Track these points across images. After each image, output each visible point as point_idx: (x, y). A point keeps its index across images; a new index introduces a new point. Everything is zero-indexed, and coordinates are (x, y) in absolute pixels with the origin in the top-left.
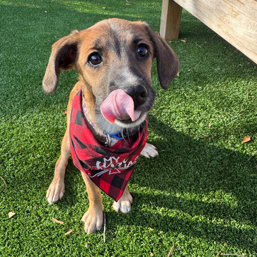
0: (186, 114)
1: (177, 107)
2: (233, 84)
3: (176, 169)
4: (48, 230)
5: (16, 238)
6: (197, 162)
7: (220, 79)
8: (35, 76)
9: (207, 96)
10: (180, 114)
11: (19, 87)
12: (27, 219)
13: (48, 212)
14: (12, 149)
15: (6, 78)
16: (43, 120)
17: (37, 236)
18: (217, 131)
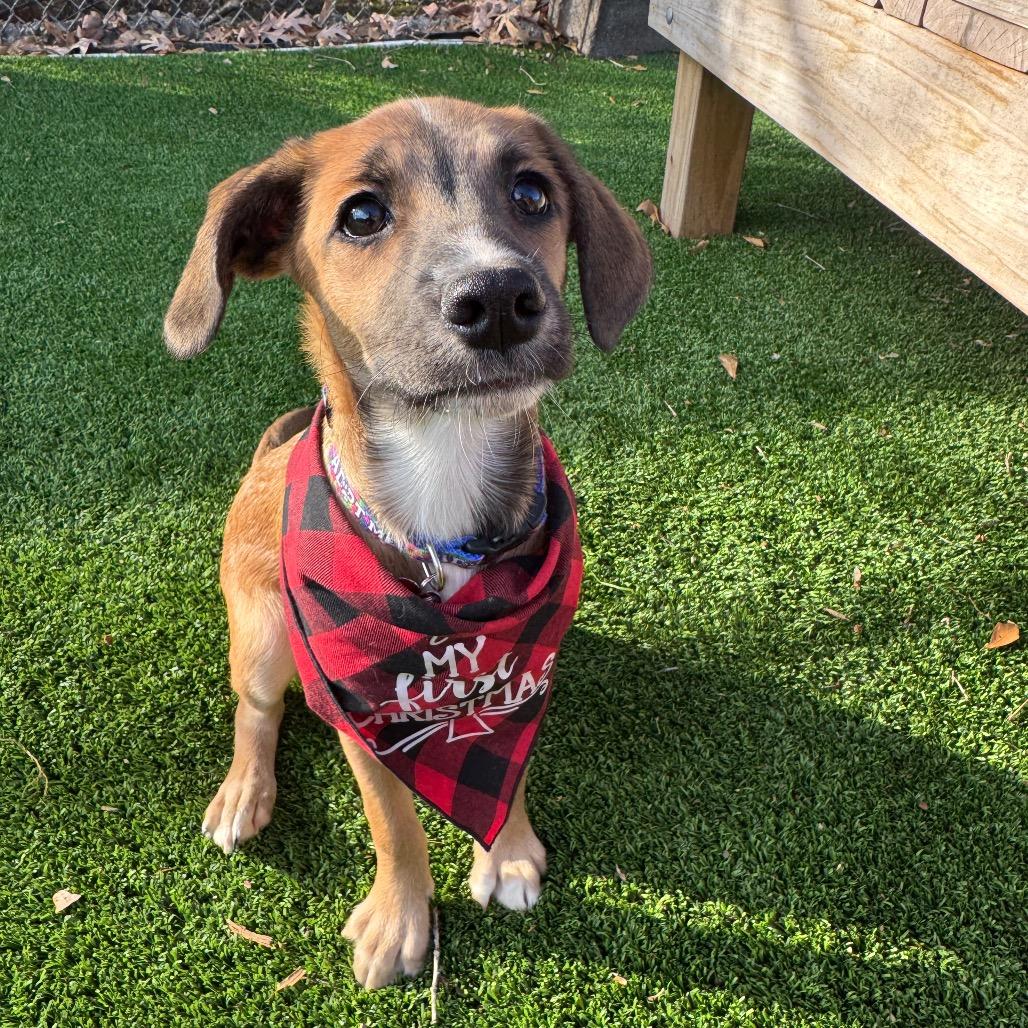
0: (764, 527)
1: (729, 499)
2: (952, 415)
3: (719, 745)
4: (210, 966)
5: (81, 994)
6: (804, 720)
7: (900, 395)
9: (846, 460)
10: (741, 526)
11: (105, 401)
12: (125, 920)
13: (211, 896)
14: (74, 642)
15: (54, 362)
16: (197, 534)
17: (163, 988)
18: (887, 599)
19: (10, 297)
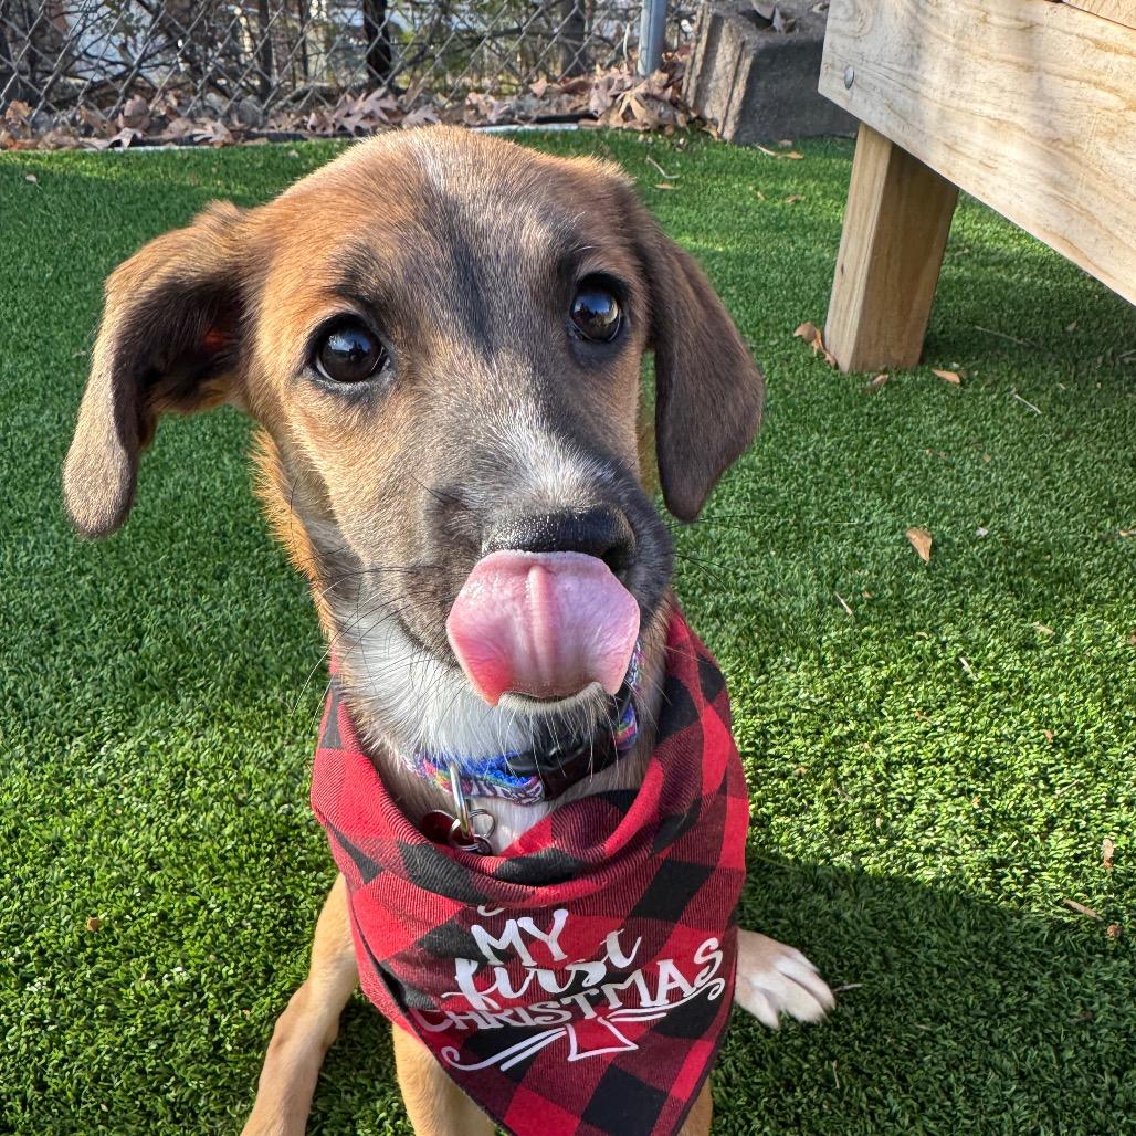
0: (975, 776)
1: (926, 733)
8: (198, 533)
9: (1084, 679)
10: (943, 774)
11: (116, 587)
14: (49, 925)
15: (57, 535)
16: (220, 773)
19: (10, 450)
